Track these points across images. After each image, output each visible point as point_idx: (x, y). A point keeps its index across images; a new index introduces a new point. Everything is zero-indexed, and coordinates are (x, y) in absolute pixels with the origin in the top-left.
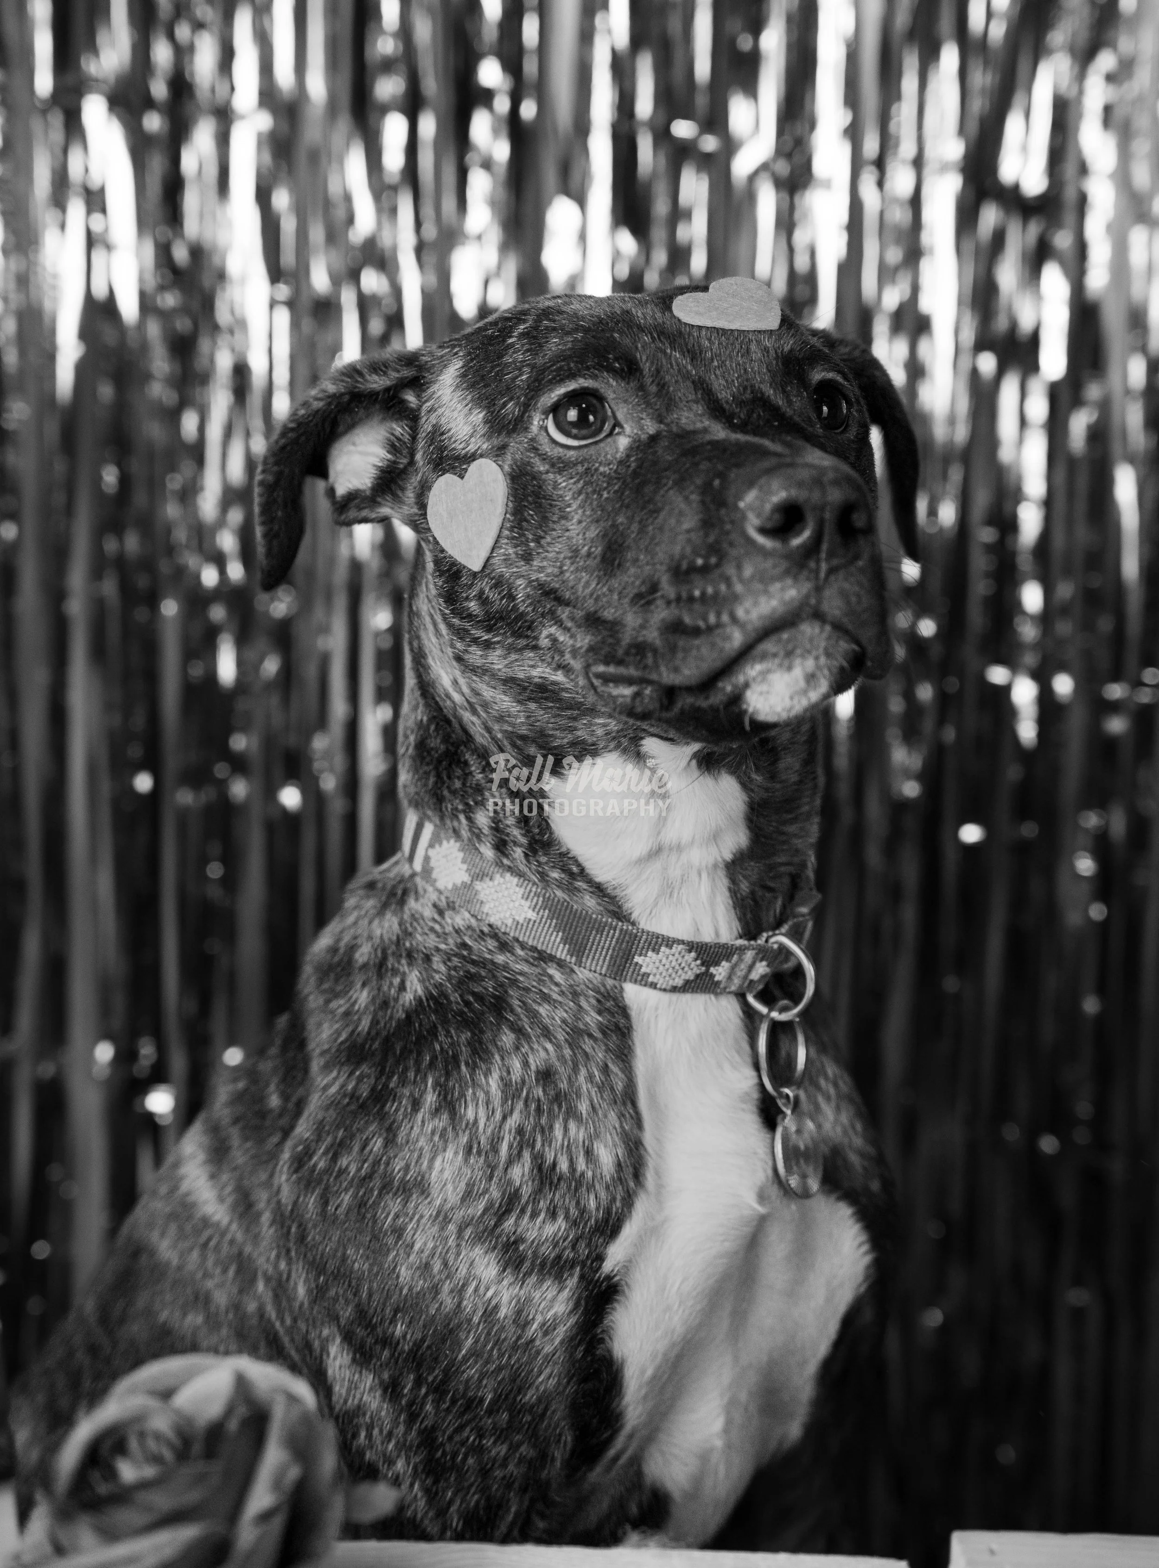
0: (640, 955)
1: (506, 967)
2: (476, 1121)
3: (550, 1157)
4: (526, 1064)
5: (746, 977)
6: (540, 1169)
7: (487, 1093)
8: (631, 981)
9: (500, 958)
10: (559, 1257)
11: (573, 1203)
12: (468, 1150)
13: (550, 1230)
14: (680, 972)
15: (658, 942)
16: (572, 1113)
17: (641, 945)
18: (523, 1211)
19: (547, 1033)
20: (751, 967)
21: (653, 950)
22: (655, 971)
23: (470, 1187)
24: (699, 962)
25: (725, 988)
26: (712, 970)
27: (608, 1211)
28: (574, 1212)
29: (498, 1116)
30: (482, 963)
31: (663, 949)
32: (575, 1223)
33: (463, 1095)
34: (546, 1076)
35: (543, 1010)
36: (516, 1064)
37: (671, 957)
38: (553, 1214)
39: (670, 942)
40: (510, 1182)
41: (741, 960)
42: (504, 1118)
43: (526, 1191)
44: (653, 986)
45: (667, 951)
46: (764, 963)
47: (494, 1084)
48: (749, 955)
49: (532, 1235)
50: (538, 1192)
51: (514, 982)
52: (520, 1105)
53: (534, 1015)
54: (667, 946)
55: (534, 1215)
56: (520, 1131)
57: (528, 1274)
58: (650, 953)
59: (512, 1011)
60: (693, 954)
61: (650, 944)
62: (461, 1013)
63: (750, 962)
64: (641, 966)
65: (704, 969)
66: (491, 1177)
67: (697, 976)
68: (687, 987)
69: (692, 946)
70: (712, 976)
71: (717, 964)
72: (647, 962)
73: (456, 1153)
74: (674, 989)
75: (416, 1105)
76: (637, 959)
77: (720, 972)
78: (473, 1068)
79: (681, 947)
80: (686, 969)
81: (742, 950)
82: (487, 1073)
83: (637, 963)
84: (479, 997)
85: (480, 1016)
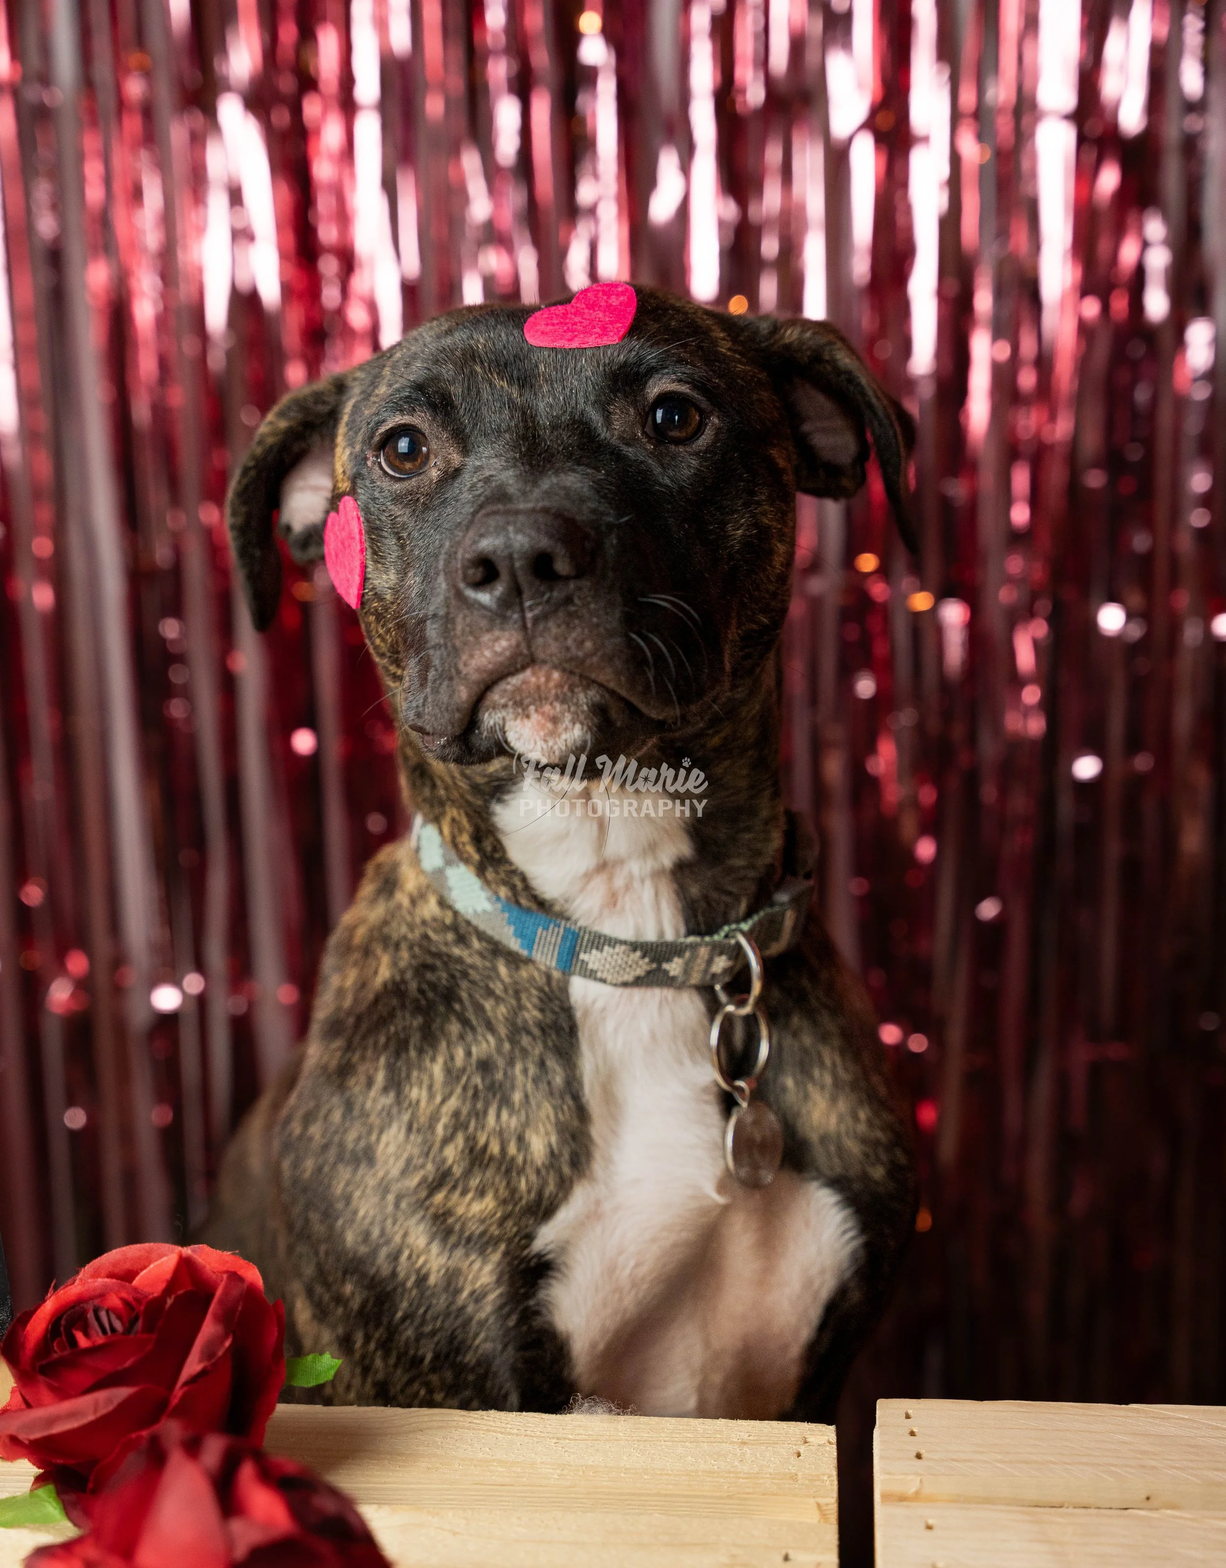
0: (585, 952)
1: (460, 960)
2: (418, 1102)
3: (482, 1141)
4: (469, 1054)
5: (706, 971)
6: (471, 1150)
7: (431, 1077)
8: (580, 974)
9: (457, 951)
10: (483, 1233)
11: (504, 1184)
12: (410, 1128)
13: (477, 1207)
14: (628, 969)
15: (600, 941)
16: (505, 1101)
17: (584, 944)
18: (454, 1187)
19: (490, 1027)
20: (710, 962)
21: (597, 948)
22: (601, 968)
23: (409, 1161)
24: (647, 960)
25: (684, 982)
26: (665, 966)
27: (540, 1194)
28: (503, 1193)
29: (438, 1099)
30: (438, 955)
31: (606, 948)
32: (504, 1202)
33: (408, 1076)
34: (485, 1066)
35: (488, 1005)
36: (460, 1053)
37: (615, 957)
38: (481, 1193)
39: (613, 942)
40: (444, 1161)
41: (694, 957)
42: (443, 1101)
43: (457, 1171)
44: (603, 981)
45: (611, 950)
46: (724, 958)
47: (437, 1070)
48: (703, 952)
49: (460, 1210)
50: (468, 1173)
51: (465, 975)
52: (459, 1090)
53: (479, 1009)
54: (609, 945)
55: (464, 1193)
56: (456, 1114)
57: (455, 1246)
58: (594, 951)
59: (460, 1001)
60: (638, 954)
61: (593, 943)
62: (417, 1000)
63: (706, 957)
64: (587, 964)
65: (654, 966)
66: (427, 1155)
67: (649, 973)
68: (638, 982)
69: (634, 946)
70: (666, 972)
71: (669, 960)
72: (592, 958)
73: (399, 1131)
74: (625, 985)
75: (370, 1083)
76: (582, 956)
77: (674, 967)
78: (421, 1051)
79: (623, 948)
80: (634, 966)
81: (694, 947)
82: (433, 1059)
83: (583, 961)
84: (433, 986)
85: (431, 1005)
